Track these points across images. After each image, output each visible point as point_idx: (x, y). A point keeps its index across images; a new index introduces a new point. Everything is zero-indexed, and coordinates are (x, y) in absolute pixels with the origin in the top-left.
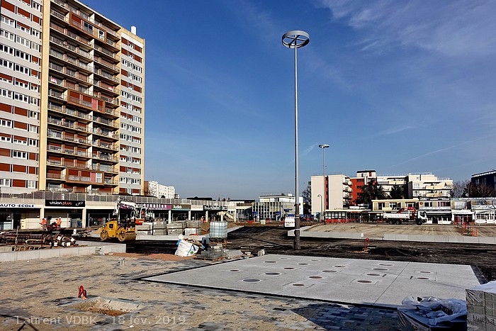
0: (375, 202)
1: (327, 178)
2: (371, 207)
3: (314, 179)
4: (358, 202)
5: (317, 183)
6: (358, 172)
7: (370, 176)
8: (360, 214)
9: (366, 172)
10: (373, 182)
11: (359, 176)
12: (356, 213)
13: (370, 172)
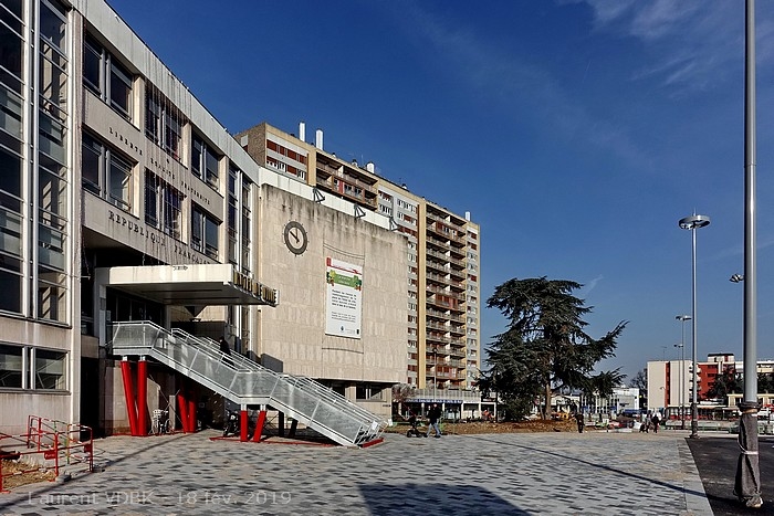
0: (732, 397)
1: (668, 365)
2: (726, 403)
3: (651, 366)
4: (709, 395)
5: (656, 371)
6: (710, 355)
7: (726, 360)
8: (712, 410)
9: (721, 355)
10: (730, 370)
11: (711, 361)
12: (709, 410)
13: (726, 355)
